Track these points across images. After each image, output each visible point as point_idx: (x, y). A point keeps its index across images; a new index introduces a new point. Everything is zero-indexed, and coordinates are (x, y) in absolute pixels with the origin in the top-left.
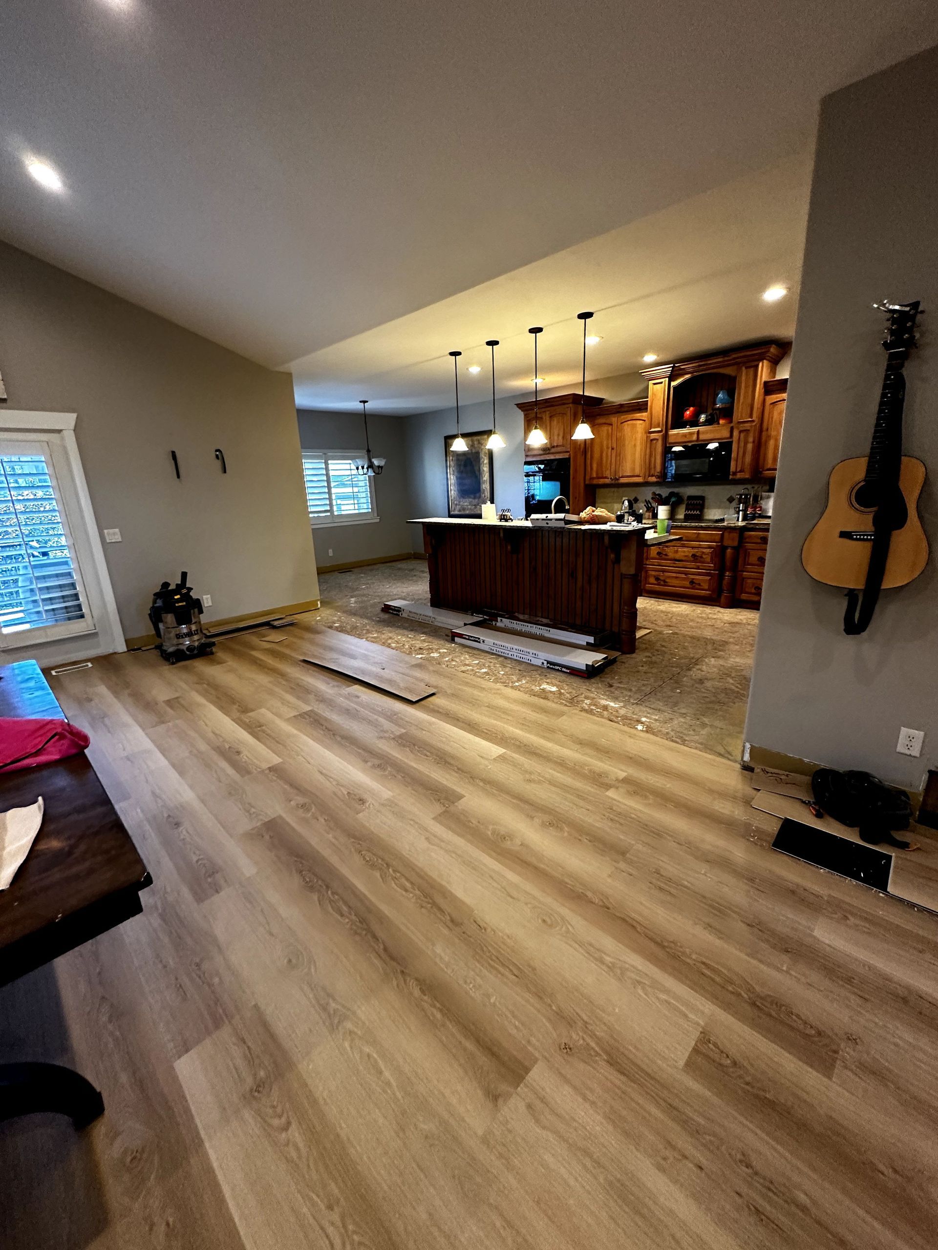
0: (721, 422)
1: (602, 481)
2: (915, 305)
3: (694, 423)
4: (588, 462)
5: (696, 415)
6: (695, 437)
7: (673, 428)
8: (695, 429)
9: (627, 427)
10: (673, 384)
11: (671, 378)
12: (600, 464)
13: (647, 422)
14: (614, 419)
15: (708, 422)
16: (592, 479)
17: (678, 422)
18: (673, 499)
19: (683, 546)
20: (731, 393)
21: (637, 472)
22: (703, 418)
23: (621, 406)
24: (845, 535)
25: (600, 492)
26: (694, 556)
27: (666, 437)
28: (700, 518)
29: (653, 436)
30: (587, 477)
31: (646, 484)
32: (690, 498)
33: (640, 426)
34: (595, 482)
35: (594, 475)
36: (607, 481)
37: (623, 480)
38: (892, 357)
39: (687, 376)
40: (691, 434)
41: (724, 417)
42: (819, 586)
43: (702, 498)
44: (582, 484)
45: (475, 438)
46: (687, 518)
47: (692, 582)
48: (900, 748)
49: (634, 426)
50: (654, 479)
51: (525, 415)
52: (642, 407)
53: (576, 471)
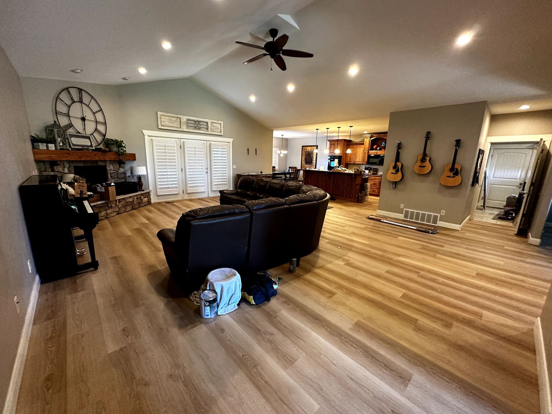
0: (383, 150)
1: (350, 163)
2: (401, 142)
3: (376, 150)
4: (347, 157)
5: (377, 147)
6: (376, 153)
7: (371, 150)
8: (376, 151)
9: (358, 149)
10: (371, 139)
11: (371, 138)
12: (350, 158)
13: (364, 148)
14: (355, 146)
15: (380, 150)
16: (347, 162)
17: (372, 149)
18: (369, 169)
19: (371, 181)
20: (385, 143)
21: (360, 161)
22: (378, 148)
23: (357, 143)
24: (392, 173)
25: (349, 166)
26: (374, 183)
27: (368, 152)
28: (376, 174)
29: (365, 152)
30: (346, 161)
31: (363, 164)
32: (374, 169)
33: (362, 149)
34: (348, 163)
35: (348, 161)
36: (352, 163)
37: (356, 163)
38: (398, 149)
39: (375, 138)
40: (375, 152)
41: (384, 149)
42: (390, 181)
43: (377, 169)
44: (345, 163)
45: (312, 147)
46: (373, 174)
47: (373, 190)
48: (401, 208)
49: (360, 149)
50: (364, 163)
51: (330, 143)
52: (363, 144)
53: (343, 159)
